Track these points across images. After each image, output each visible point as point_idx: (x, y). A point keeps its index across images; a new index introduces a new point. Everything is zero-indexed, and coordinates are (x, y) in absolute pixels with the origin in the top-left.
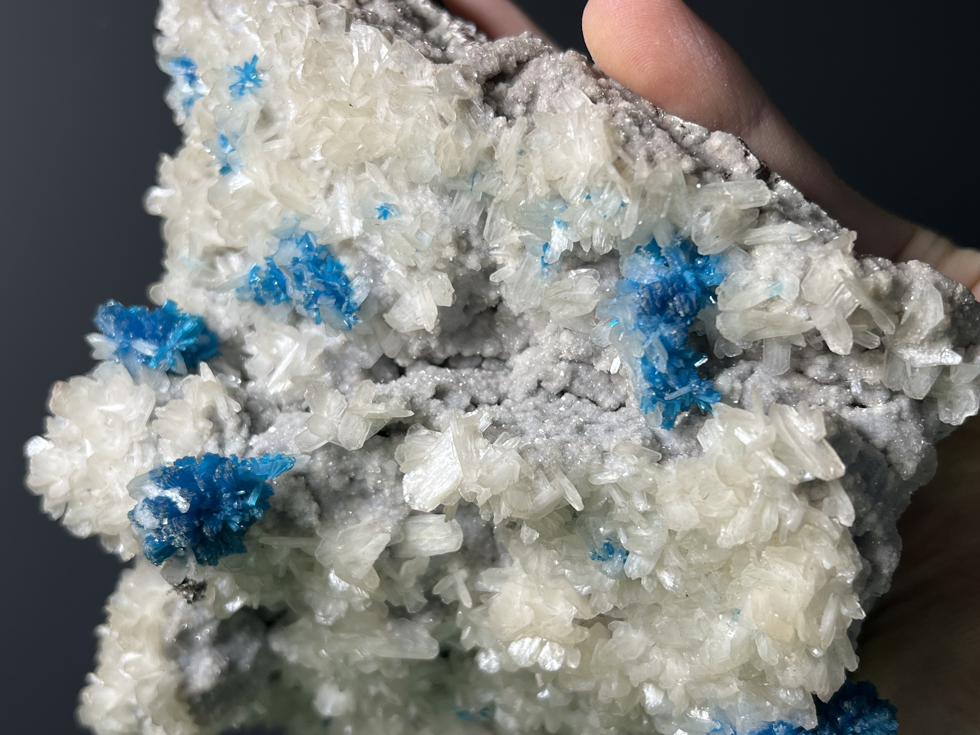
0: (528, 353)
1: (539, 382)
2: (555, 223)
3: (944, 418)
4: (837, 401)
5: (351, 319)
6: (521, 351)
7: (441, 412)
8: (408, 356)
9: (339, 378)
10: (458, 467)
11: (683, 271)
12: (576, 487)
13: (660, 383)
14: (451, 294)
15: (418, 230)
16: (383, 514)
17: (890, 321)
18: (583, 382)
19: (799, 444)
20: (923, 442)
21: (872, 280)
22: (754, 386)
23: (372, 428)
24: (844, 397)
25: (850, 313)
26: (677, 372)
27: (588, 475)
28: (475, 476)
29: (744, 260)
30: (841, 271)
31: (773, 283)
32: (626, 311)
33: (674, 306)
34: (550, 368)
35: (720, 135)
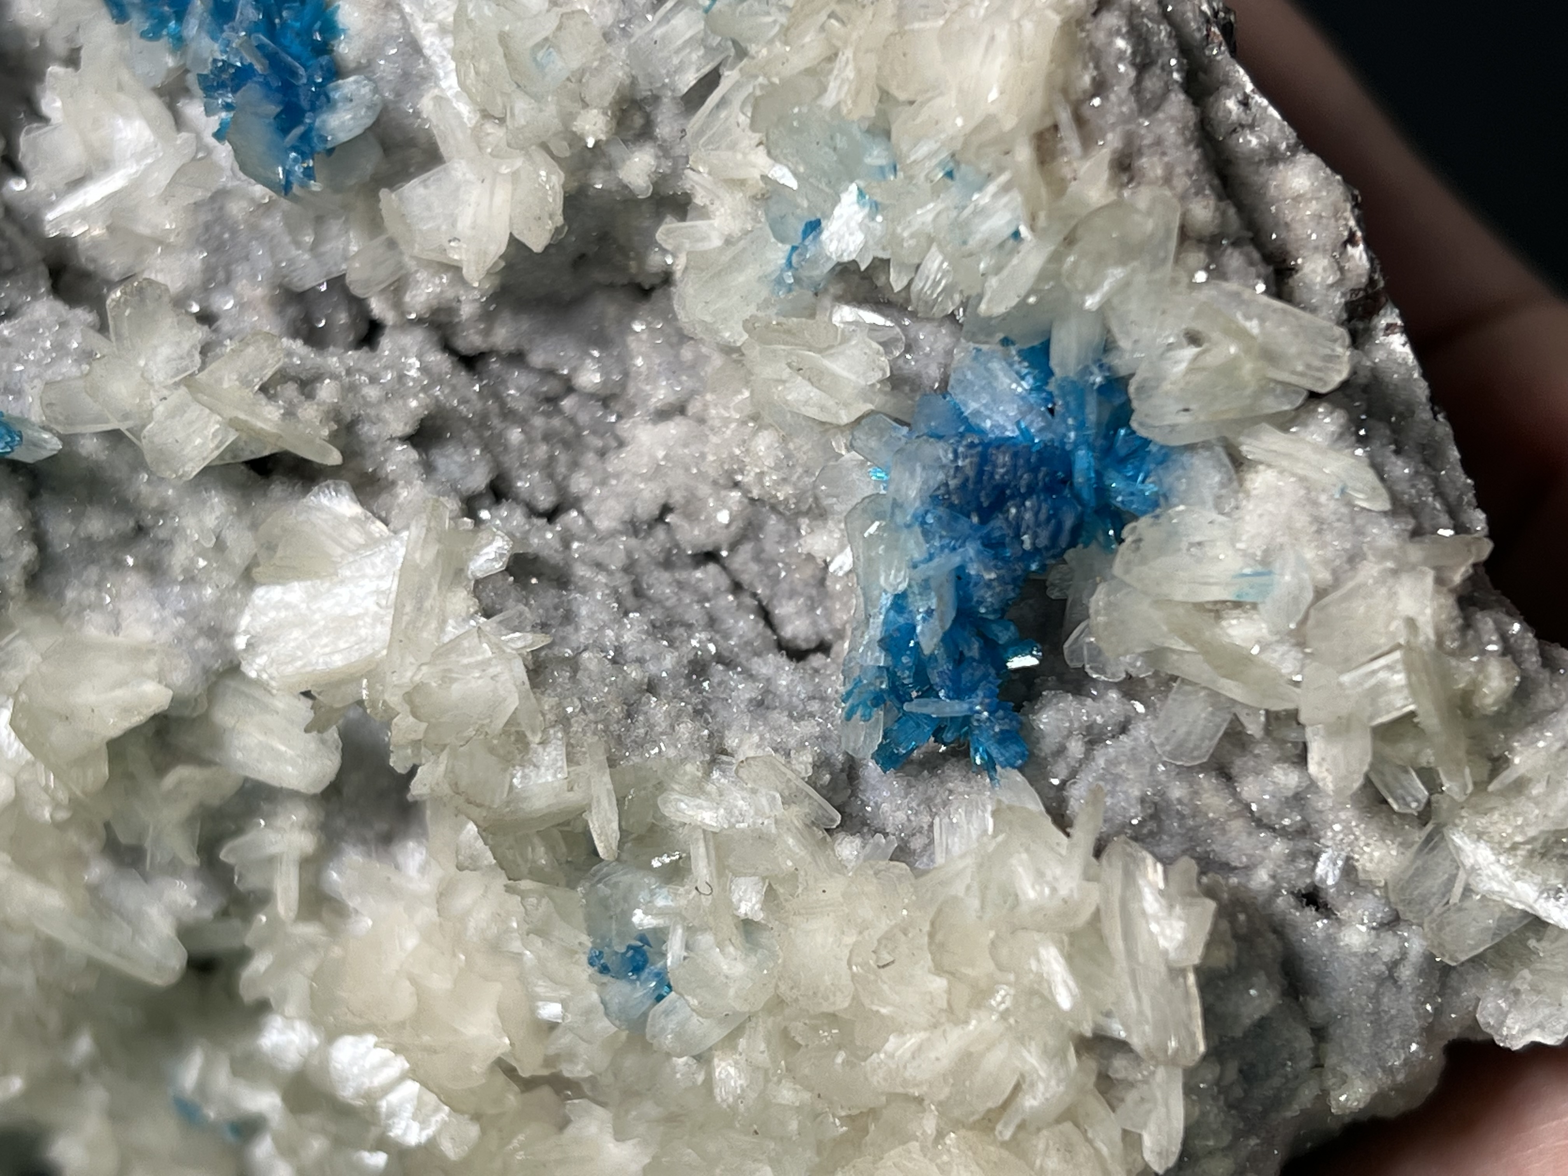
0: (673, 429)
1: (666, 509)
2: (853, 188)
3: (1486, 1016)
4: (1273, 877)
5: (298, 169)
6: (663, 414)
7: (409, 483)
8: (398, 305)
9: (221, 275)
10: (383, 632)
11: (1076, 445)
12: (620, 802)
13: (909, 668)
14: (550, 226)
15: (546, 39)
16: (180, 640)
17: (1467, 771)
18: (763, 556)
19: (1130, 954)
20: (1414, 1047)
21: (1471, 669)
22: (1112, 763)
23: (232, 448)
24: (1293, 875)
25: (1385, 719)
26: (959, 660)
27: (660, 787)
28: (409, 674)
29: (1223, 485)
30: (1411, 623)
31: (1259, 568)
32: (912, 473)
33: (1019, 517)
34: (704, 490)
35: (1315, 170)
